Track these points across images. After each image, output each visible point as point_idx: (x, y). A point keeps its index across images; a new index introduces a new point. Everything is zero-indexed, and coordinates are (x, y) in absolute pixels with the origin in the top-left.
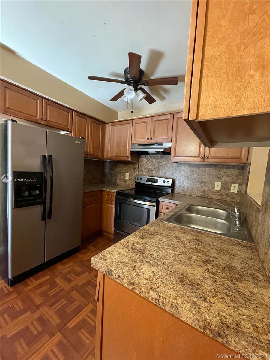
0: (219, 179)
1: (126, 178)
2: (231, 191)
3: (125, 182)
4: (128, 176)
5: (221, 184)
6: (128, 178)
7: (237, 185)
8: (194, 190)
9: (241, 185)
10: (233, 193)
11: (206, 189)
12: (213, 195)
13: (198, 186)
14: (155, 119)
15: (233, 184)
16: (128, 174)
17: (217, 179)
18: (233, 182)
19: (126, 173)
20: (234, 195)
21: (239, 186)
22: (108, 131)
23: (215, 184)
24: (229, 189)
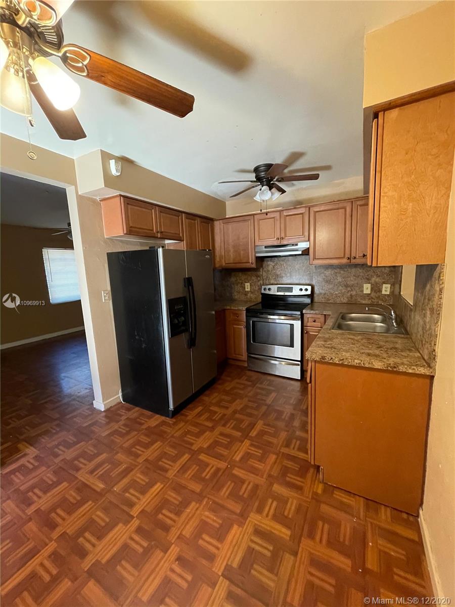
0: (368, 280)
1: (246, 290)
2: (383, 293)
3: (246, 295)
4: (249, 287)
5: (371, 285)
6: (249, 290)
7: (389, 286)
8: (339, 296)
9: (393, 285)
10: (385, 295)
11: (354, 293)
12: (361, 299)
13: (343, 291)
14: (285, 214)
15: (384, 285)
16: (249, 284)
17: (366, 280)
18: (384, 283)
19: (246, 283)
20: (386, 297)
21: (391, 286)
22: (219, 231)
23: (363, 287)
24: (380, 291)
